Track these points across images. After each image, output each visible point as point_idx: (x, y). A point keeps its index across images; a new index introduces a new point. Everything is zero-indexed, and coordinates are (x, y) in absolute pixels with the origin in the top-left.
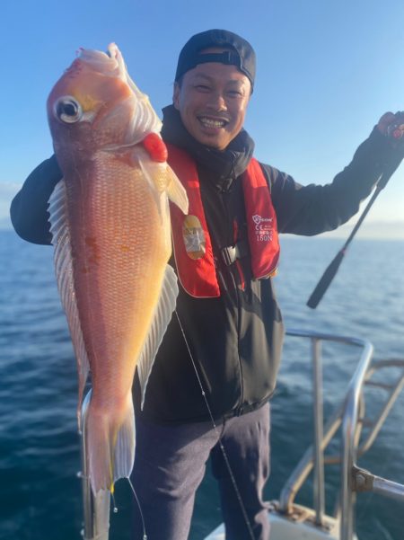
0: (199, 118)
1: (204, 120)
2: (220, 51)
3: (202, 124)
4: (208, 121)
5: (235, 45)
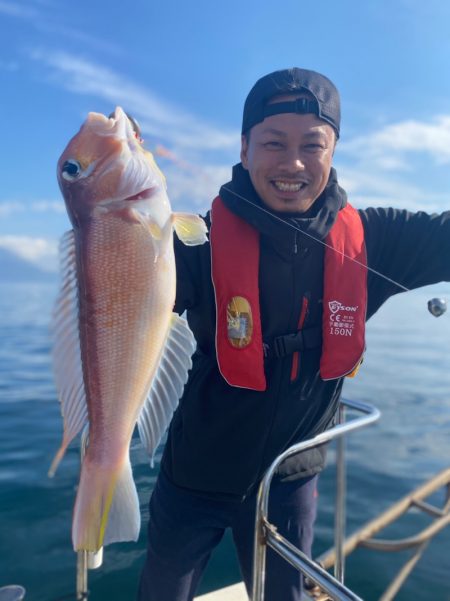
0: (273, 183)
1: (278, 184)
2: (292, 99)
3: (277, 187)
4: (283, 185)
5: (310, 88)
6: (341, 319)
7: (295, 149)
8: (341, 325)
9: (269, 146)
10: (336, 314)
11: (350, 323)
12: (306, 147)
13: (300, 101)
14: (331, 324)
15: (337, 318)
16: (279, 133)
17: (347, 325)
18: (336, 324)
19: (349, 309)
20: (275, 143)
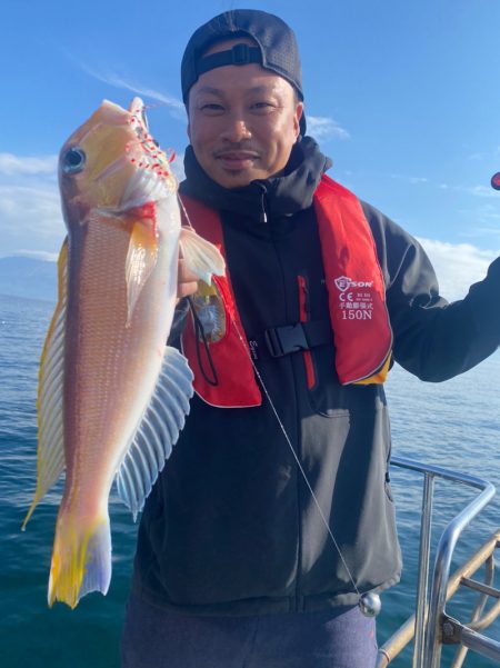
2: (228, 47)
6: (354, 297)
7: (239, 109)
8: (356, 305)
9: (207, 111)
10: (347, 293)
11: (367, 303)
12: (252, 107)
13: (237, 48)
14: (342, 305)
15: (349, 297)
16: (215, 92)
17: (363, 306)
18: (348, 305)
19: (361, 284)
20: (213, 106)
